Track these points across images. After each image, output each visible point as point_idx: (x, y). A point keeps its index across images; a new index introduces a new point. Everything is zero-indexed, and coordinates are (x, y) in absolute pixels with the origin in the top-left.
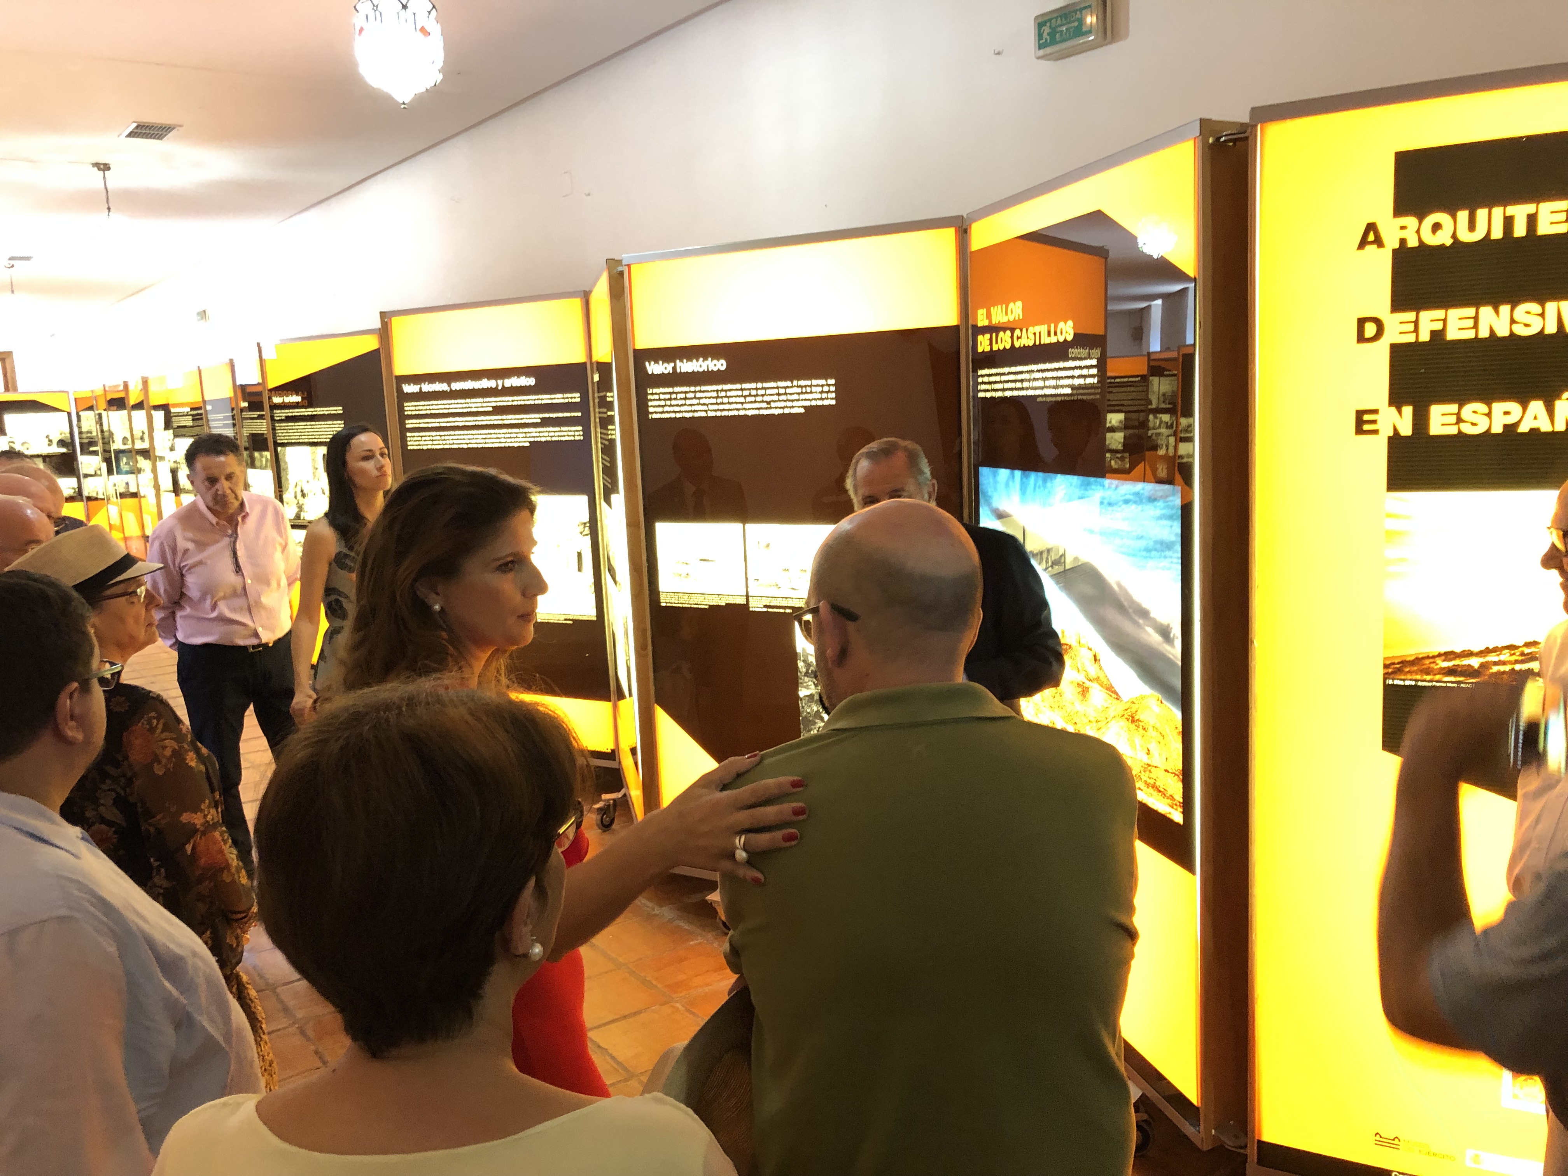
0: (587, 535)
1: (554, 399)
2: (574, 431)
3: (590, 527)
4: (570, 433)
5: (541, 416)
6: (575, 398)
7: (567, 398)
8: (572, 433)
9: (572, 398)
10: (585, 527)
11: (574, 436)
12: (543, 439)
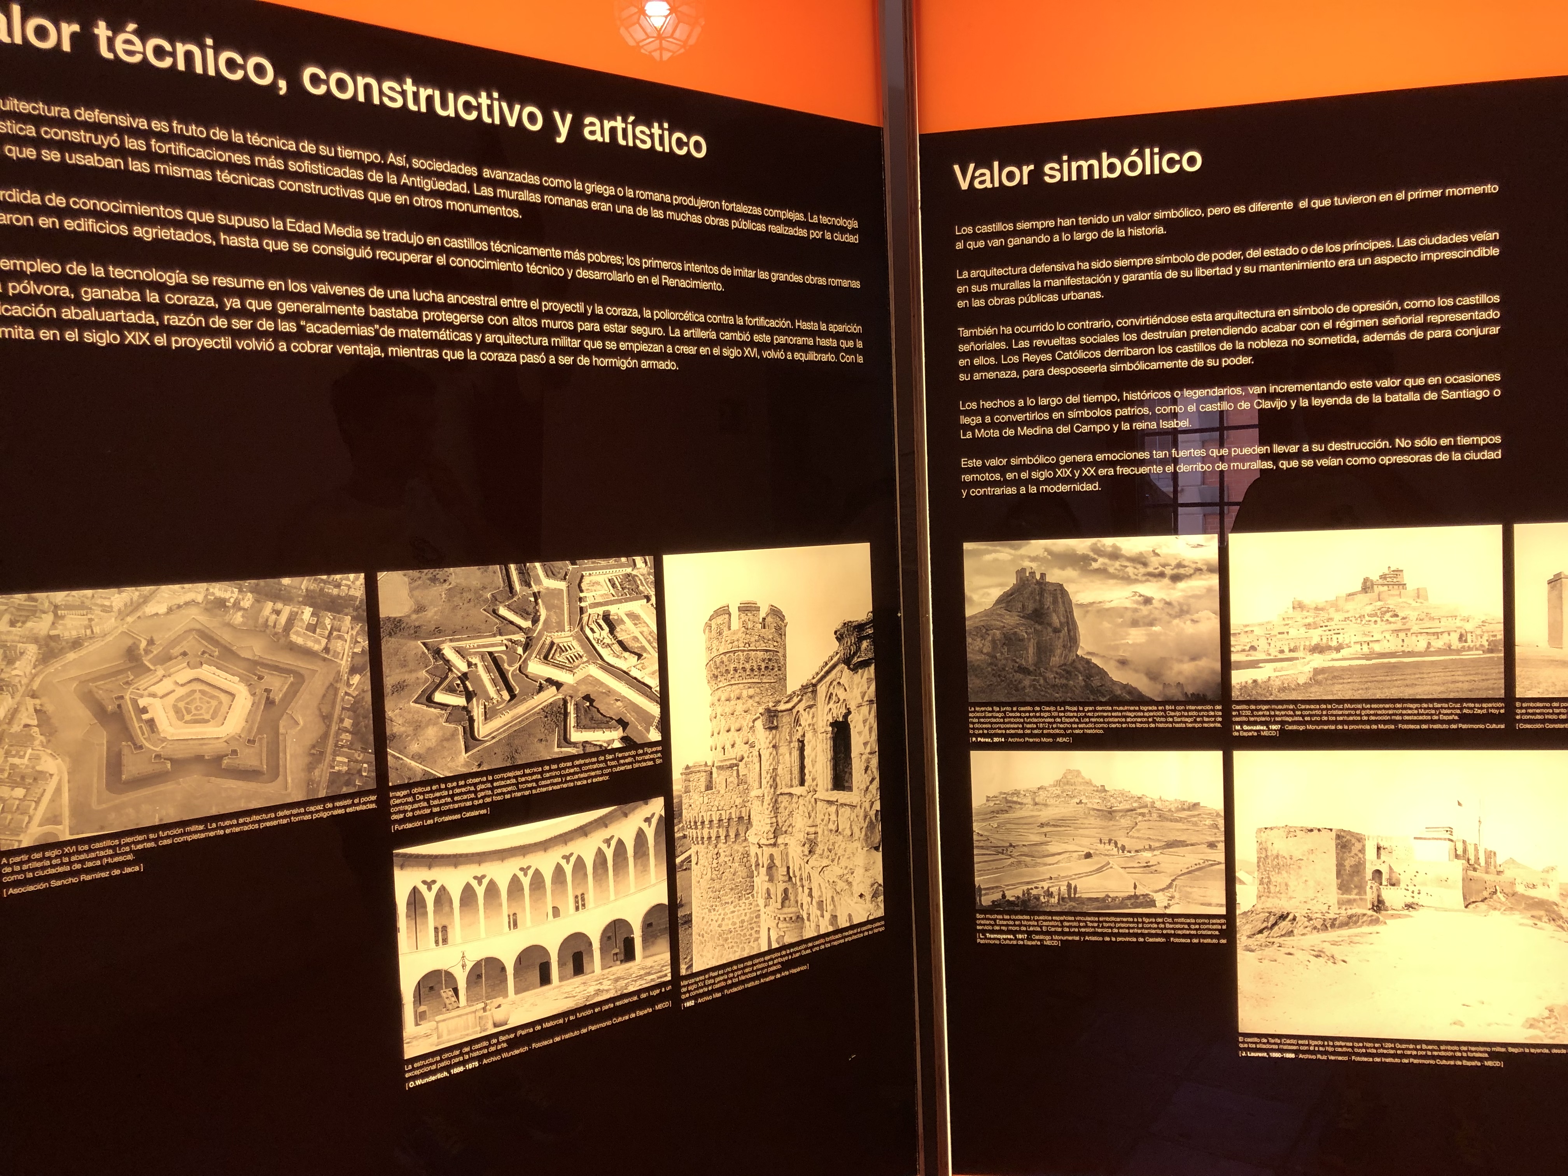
0: (864, 664)
1: (777, 221)
2: (838, 336)
3: (875, 640)
4: (824, 342)
5: (727, 271)
6: (843, 230)
7: (819, 227)
8: (831, 342)
9: (833, 229)
10: (860, 639)
11: (836, 351)
12: (732, 353)
